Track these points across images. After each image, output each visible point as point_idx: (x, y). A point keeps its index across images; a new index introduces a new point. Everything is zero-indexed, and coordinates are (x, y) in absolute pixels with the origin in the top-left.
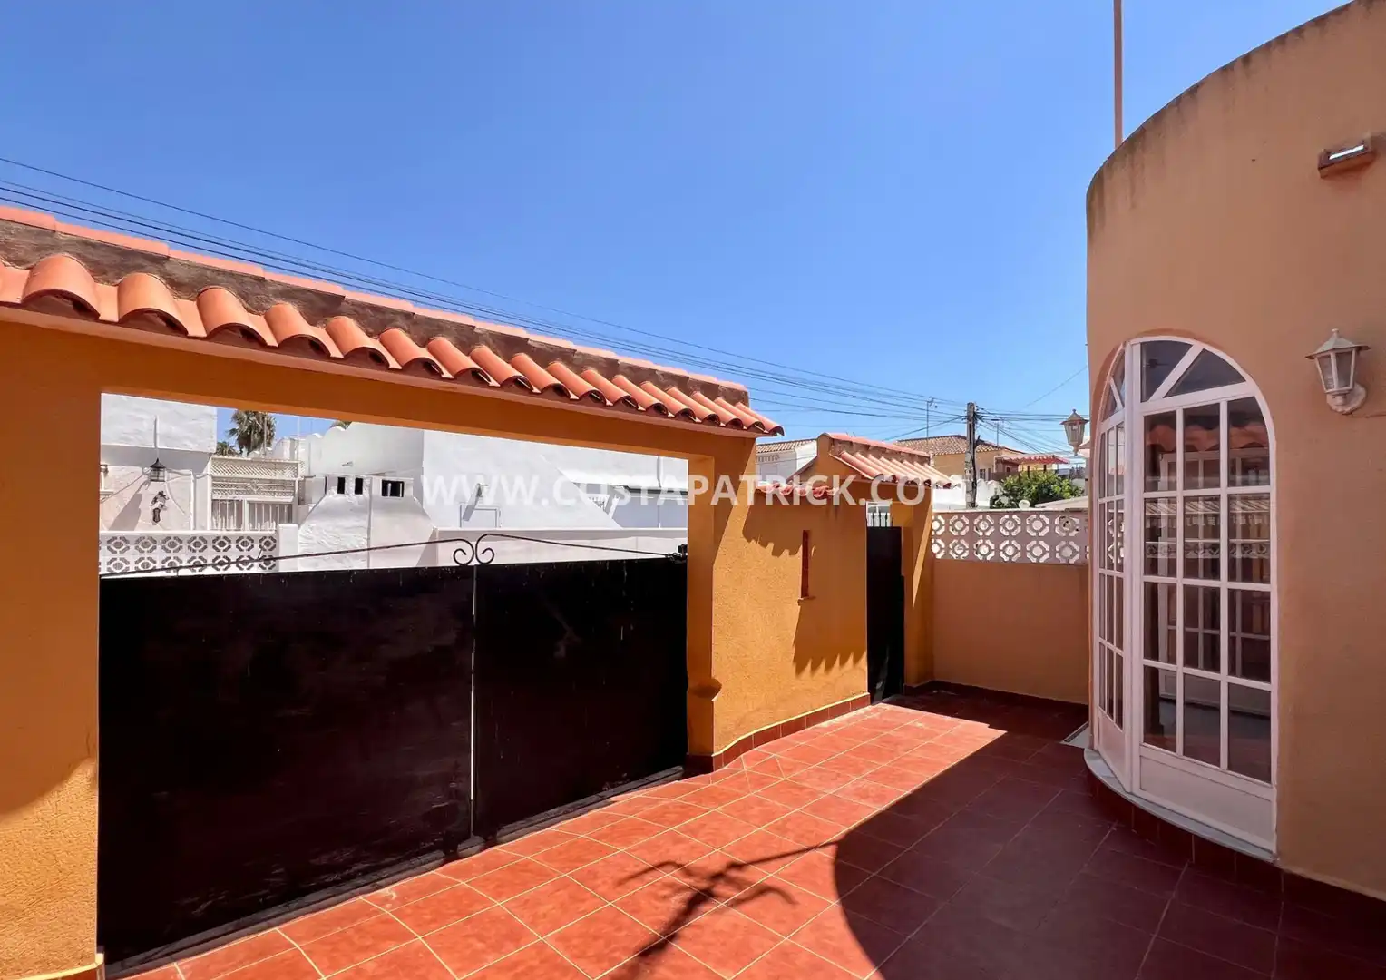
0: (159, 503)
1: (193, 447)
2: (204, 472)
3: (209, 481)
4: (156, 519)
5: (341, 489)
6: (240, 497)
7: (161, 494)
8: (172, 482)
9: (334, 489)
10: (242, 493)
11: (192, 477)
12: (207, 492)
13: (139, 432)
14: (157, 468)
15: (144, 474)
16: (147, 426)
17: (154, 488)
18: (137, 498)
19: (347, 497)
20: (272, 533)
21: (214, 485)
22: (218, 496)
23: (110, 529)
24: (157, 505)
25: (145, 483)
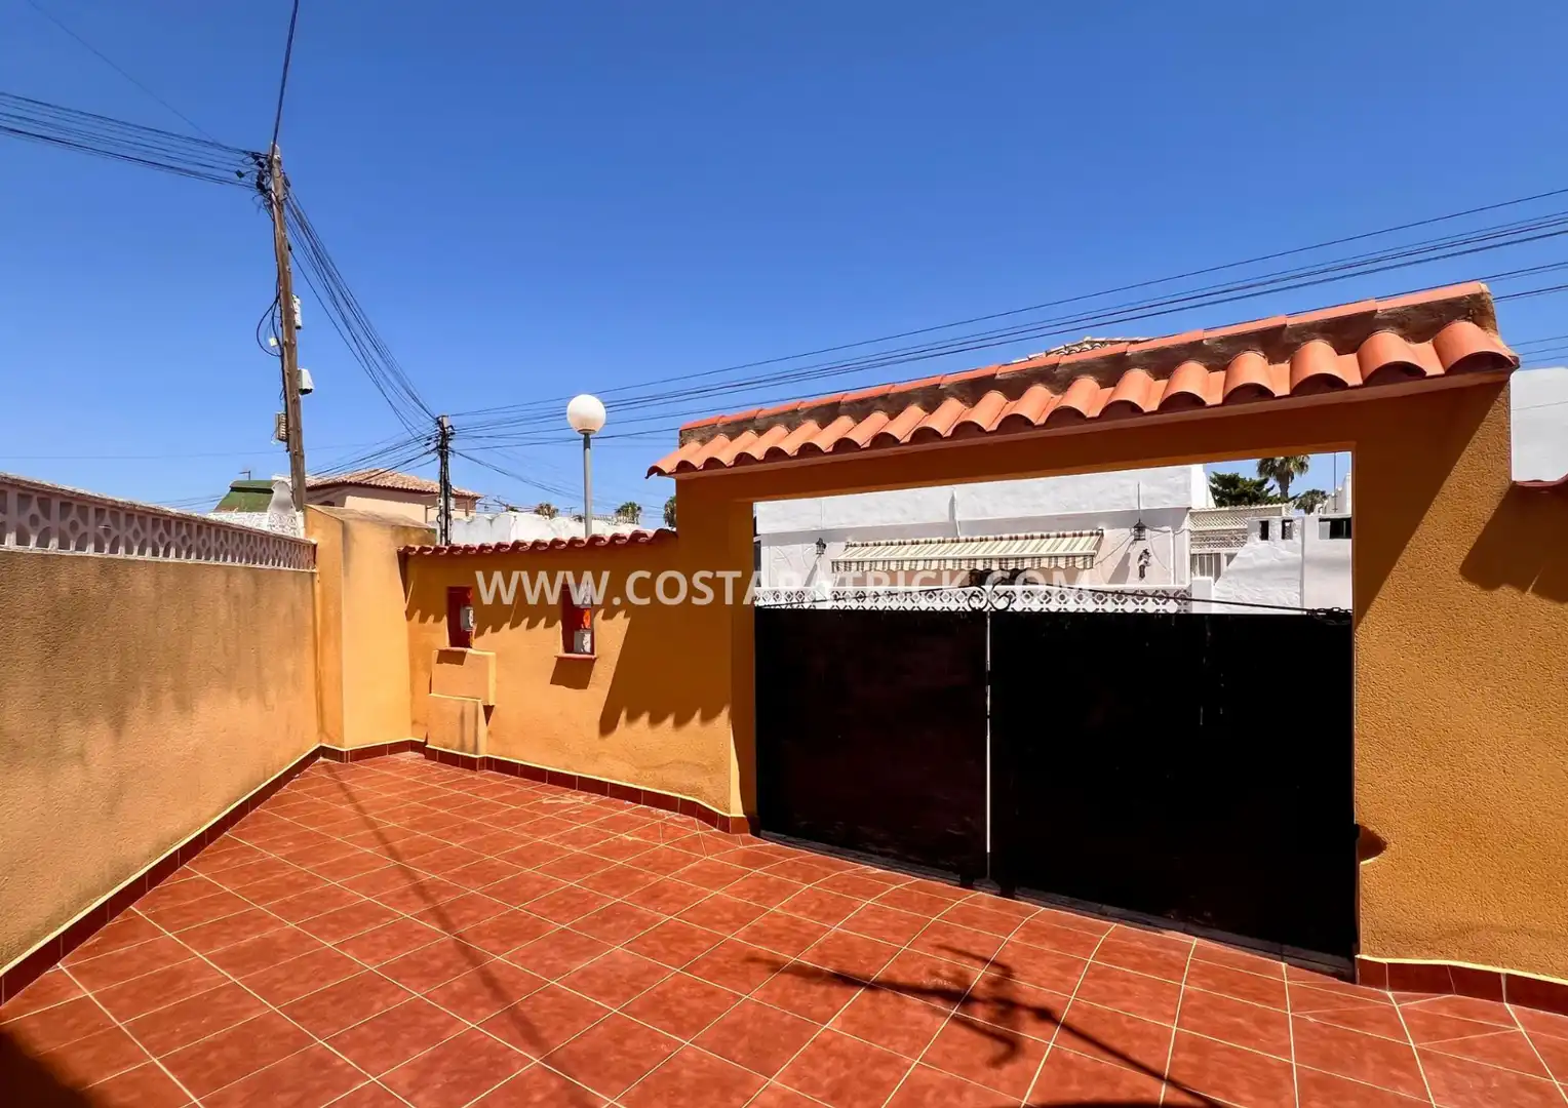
0: (1144, 560)
1: (1171, 505)
2: (1182, 528)
3: (1187, 535)
4: (1142, 575)
5: (1265, 535)
6: (1216, 550)
7: (1146, 552)
8: (1153, 539)
9: (1256, 535)
10: (1221, 545)
11: (1171, 534)
12: (1186, 548)
13: (1127, 498)
14: (1140, 528)
15: (1131, 534)
16: (1132, 490)
17: (1140, 547)
18: (1127, 557)
19: (1272, 543)
20: (1185, 586)
21: (1192, 540)
22: (1196, 551)
23: (1110, 582)
24: (1142, 562)
25: (1132, 543)
